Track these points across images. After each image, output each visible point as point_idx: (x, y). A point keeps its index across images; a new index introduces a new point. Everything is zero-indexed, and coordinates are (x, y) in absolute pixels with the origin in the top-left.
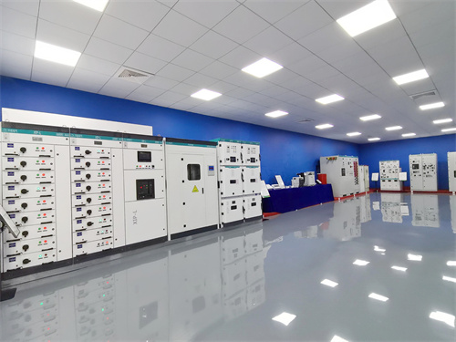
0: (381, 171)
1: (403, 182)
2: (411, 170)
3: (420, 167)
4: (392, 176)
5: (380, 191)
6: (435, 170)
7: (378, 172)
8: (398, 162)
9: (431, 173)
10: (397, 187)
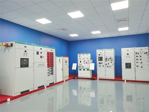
0: (79, 62)
1: (93, 71)
2: (98, 62)
3: (104, 59)
4: (86, 66)
5: (78, 78)
6: (113, 62)
7: (77, 62)
8: (90, 55)
9: (111, 64)
10: (89, 75)
